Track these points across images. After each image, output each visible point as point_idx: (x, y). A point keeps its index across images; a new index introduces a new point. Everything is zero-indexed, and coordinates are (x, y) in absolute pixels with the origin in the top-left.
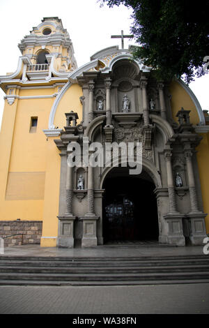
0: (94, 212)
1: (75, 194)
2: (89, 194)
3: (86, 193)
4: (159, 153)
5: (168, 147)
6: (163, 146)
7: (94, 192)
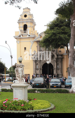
0: (40, 73)
1: (36, 69)
2: (39, 69)
3: (38, 69)
4: (54, 61)
5: (56, 59)
6: (55, 59)
7: (40, 69)
